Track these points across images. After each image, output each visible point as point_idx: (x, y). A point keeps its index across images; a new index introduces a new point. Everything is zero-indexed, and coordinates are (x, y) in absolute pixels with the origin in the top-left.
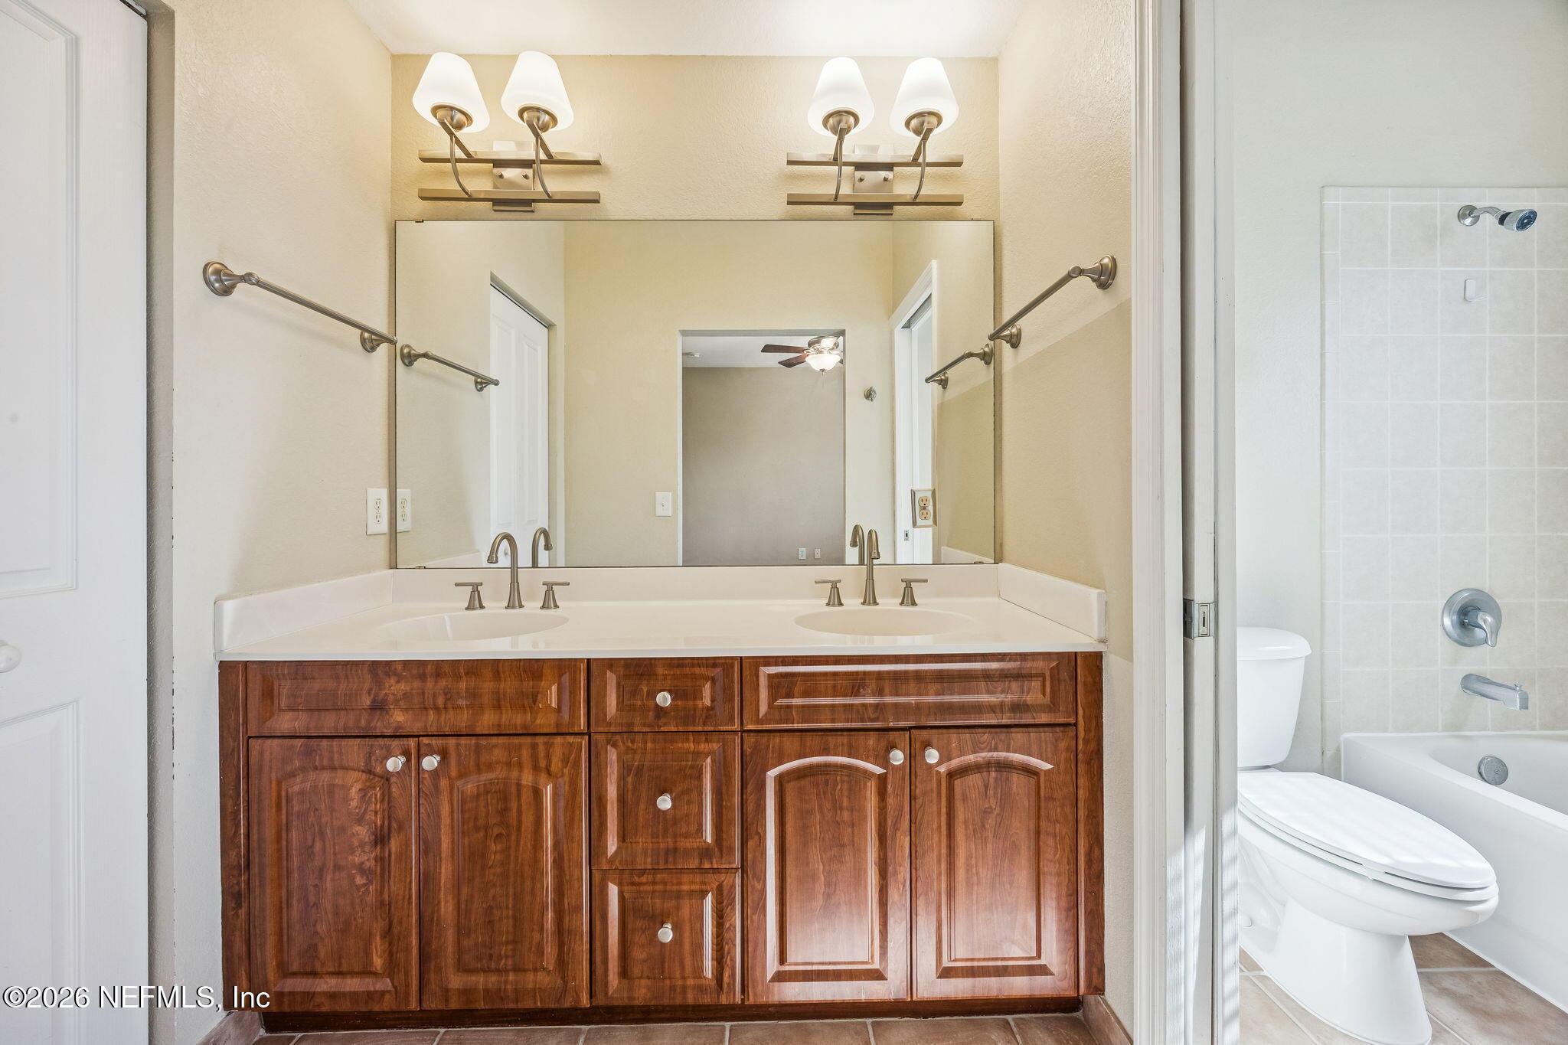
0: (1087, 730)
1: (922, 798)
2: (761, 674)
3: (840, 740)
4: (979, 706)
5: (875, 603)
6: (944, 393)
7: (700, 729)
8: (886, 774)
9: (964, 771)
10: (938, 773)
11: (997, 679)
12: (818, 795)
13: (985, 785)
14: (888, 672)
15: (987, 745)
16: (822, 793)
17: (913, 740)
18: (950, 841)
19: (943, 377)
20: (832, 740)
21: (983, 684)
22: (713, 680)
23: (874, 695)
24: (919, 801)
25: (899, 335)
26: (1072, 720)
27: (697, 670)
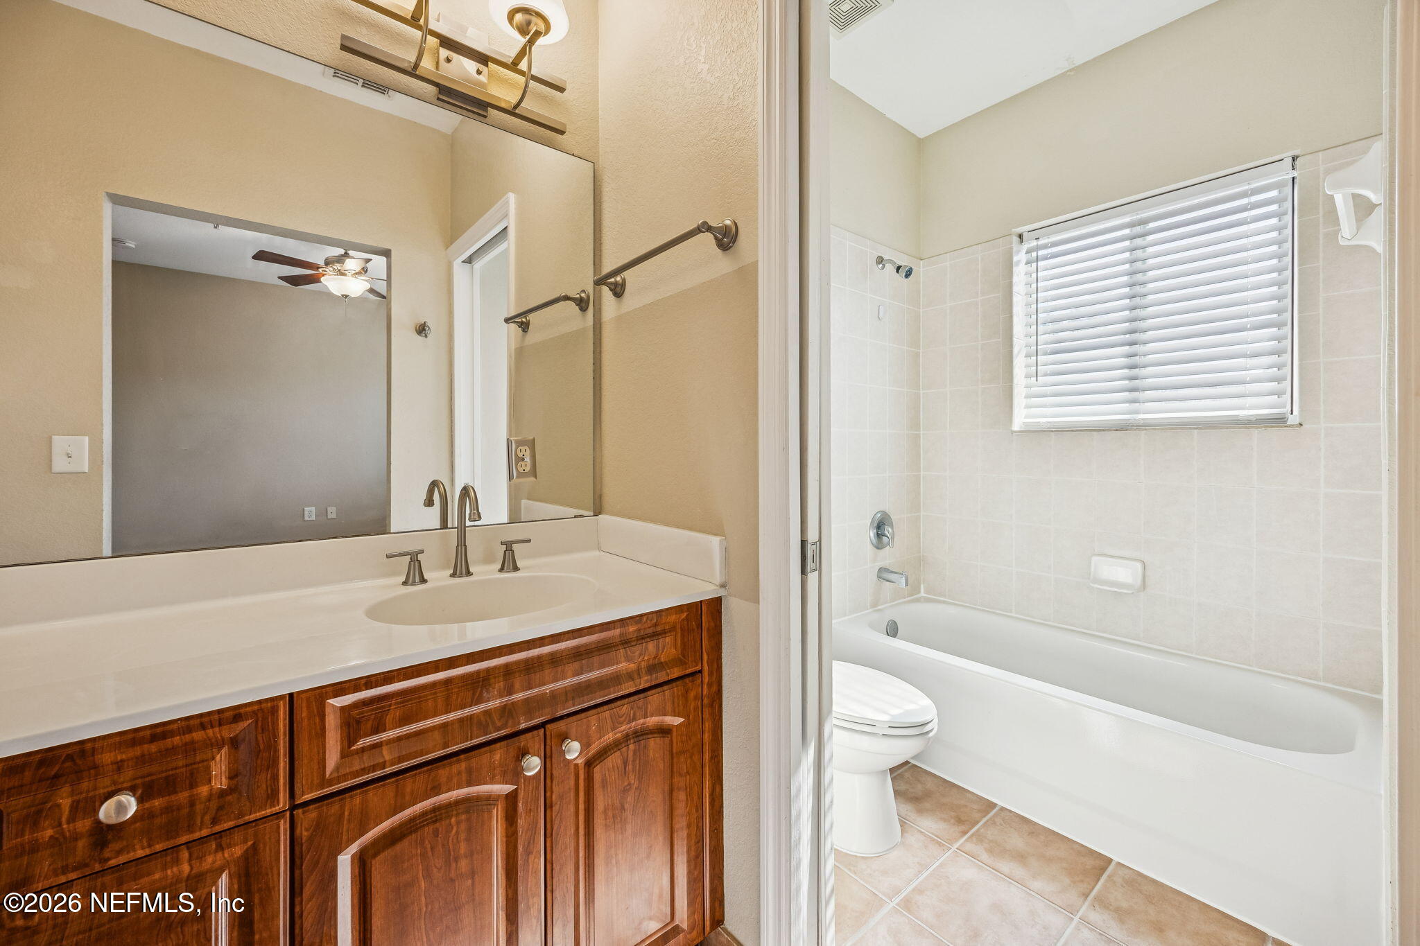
0: (711, 674)
1: (559, 803)
2: (328, 710)
3: (455, 768)
4: (617, 676)
5: (469, 573)
6: (524, 337)
7: (205, 832)
8: (516, 789)
9: (602, 754)
10: (576, 765)
11: (635, 643)
12: (424, 855)
13: (624, 763)
14: (517, 663)
15: (626, 718)
16: (429, 850)
17: (548, 737)
18: (589, 839)
19: (524, 320)
20: (443, 773)
21: (622, 651)
22: (234, 743)
23: (501, 696)
24: (555, 808)
25: (459, 270)
26: (698, 668)
27: (198, 735)
